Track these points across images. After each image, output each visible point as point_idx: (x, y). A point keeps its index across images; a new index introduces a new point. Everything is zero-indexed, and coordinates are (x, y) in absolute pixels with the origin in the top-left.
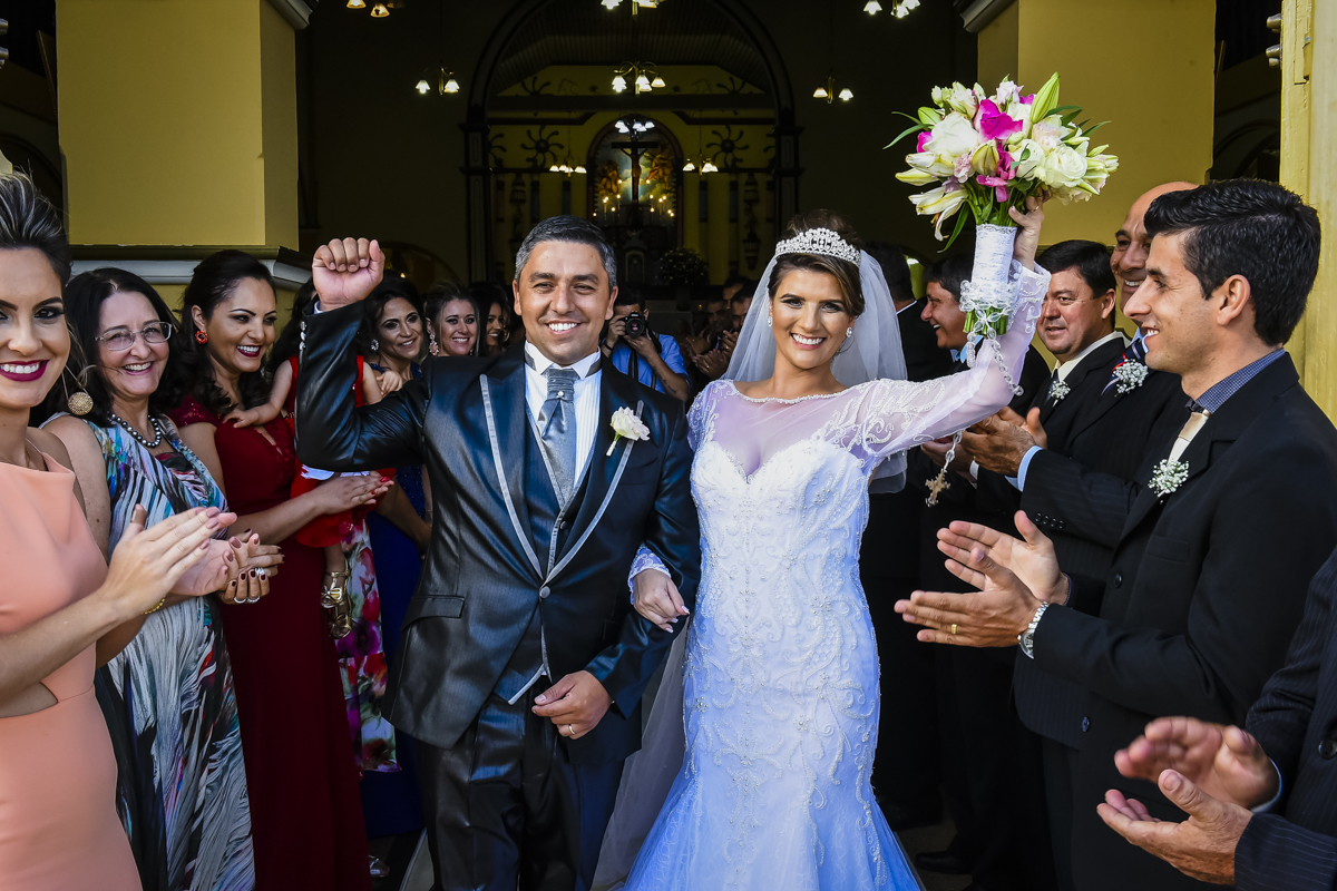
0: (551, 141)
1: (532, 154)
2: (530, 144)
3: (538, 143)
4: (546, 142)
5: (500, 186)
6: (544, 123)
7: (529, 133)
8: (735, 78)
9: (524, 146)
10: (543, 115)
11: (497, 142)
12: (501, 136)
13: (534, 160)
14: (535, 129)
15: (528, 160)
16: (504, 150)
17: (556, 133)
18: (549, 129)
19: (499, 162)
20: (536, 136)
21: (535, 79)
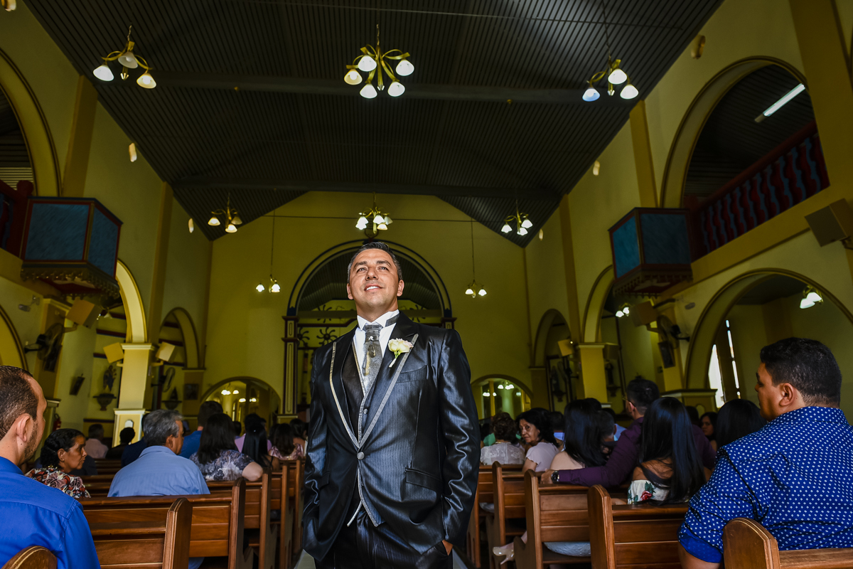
0: (331, 334)
1: (322, 340)
2: (321, 336)
3: (325, 335)
4: (329, 335)
5: (306, 356)
6: (328, 326)
7: (321, 331)
8: (418, 306)
9: (318, 337)
10: (328, 321)
11: (305, 335)
12: (307, 332)
13: (323, 343)
14: (324, 329)
15: (320, 343)
16: (308, 338)
17: (334, 331)
18: (330, 329)
19: (306, 344)
20: (324, 332)
21: (325, 306)
